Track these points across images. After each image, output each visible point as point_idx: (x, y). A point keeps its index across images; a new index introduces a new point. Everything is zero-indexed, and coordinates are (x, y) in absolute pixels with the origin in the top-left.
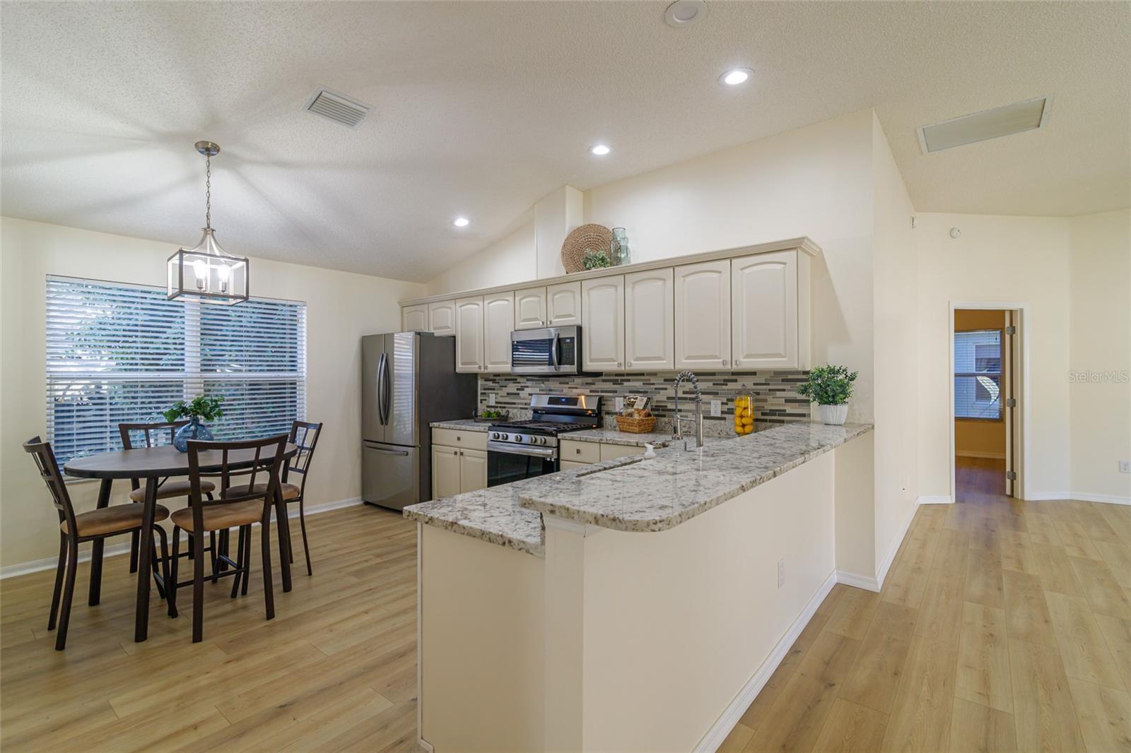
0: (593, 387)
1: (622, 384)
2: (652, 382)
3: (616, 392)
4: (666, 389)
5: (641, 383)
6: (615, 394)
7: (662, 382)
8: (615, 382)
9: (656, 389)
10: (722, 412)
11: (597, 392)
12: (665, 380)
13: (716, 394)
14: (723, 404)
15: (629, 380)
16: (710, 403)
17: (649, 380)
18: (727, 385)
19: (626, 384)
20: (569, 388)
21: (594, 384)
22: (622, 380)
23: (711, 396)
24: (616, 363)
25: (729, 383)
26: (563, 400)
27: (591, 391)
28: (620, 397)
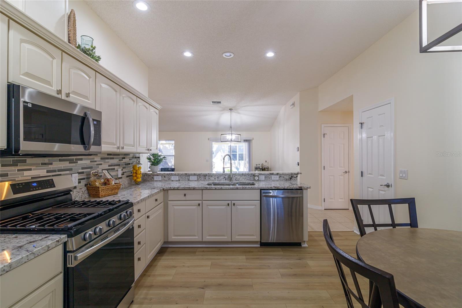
0: (51, 167)
1: (77, 162)
2: (95, 160)
3: (71, 170)
4: (101, 164)
5: (89, 161)
6: (71, 172)
7: (100, 160)
8: (71, 162)
9: (97, 165)
10: (122, 175)
11: (55, 171)
12: (102, 159)
13: (119, 165)
14: (122, 170)
15: (81, 159)
16: (118, 171)
17: (94, 158)
18: (122, 160)
19: (79, 162)
20: (18, 170)
21: (51, 164)
22: (76, 159)
23: (118, 167)
24: (116, 146)
25: (124, 160)
26: (35, 184)
27: (48, 172)
28: (75, 173)
